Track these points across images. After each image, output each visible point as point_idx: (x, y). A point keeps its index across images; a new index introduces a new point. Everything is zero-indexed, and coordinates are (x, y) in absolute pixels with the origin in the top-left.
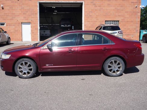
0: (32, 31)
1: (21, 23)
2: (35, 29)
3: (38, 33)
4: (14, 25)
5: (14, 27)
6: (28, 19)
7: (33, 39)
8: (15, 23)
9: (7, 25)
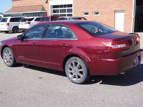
0: (125, 20)
1: (115, 11)
2: (129, 18)
3: (131, 22)
4: (107, 14)
5: (107, 16)
6: (121, 7)
7: (125, 30)
8: (108, 12)
9: (101, 14)
